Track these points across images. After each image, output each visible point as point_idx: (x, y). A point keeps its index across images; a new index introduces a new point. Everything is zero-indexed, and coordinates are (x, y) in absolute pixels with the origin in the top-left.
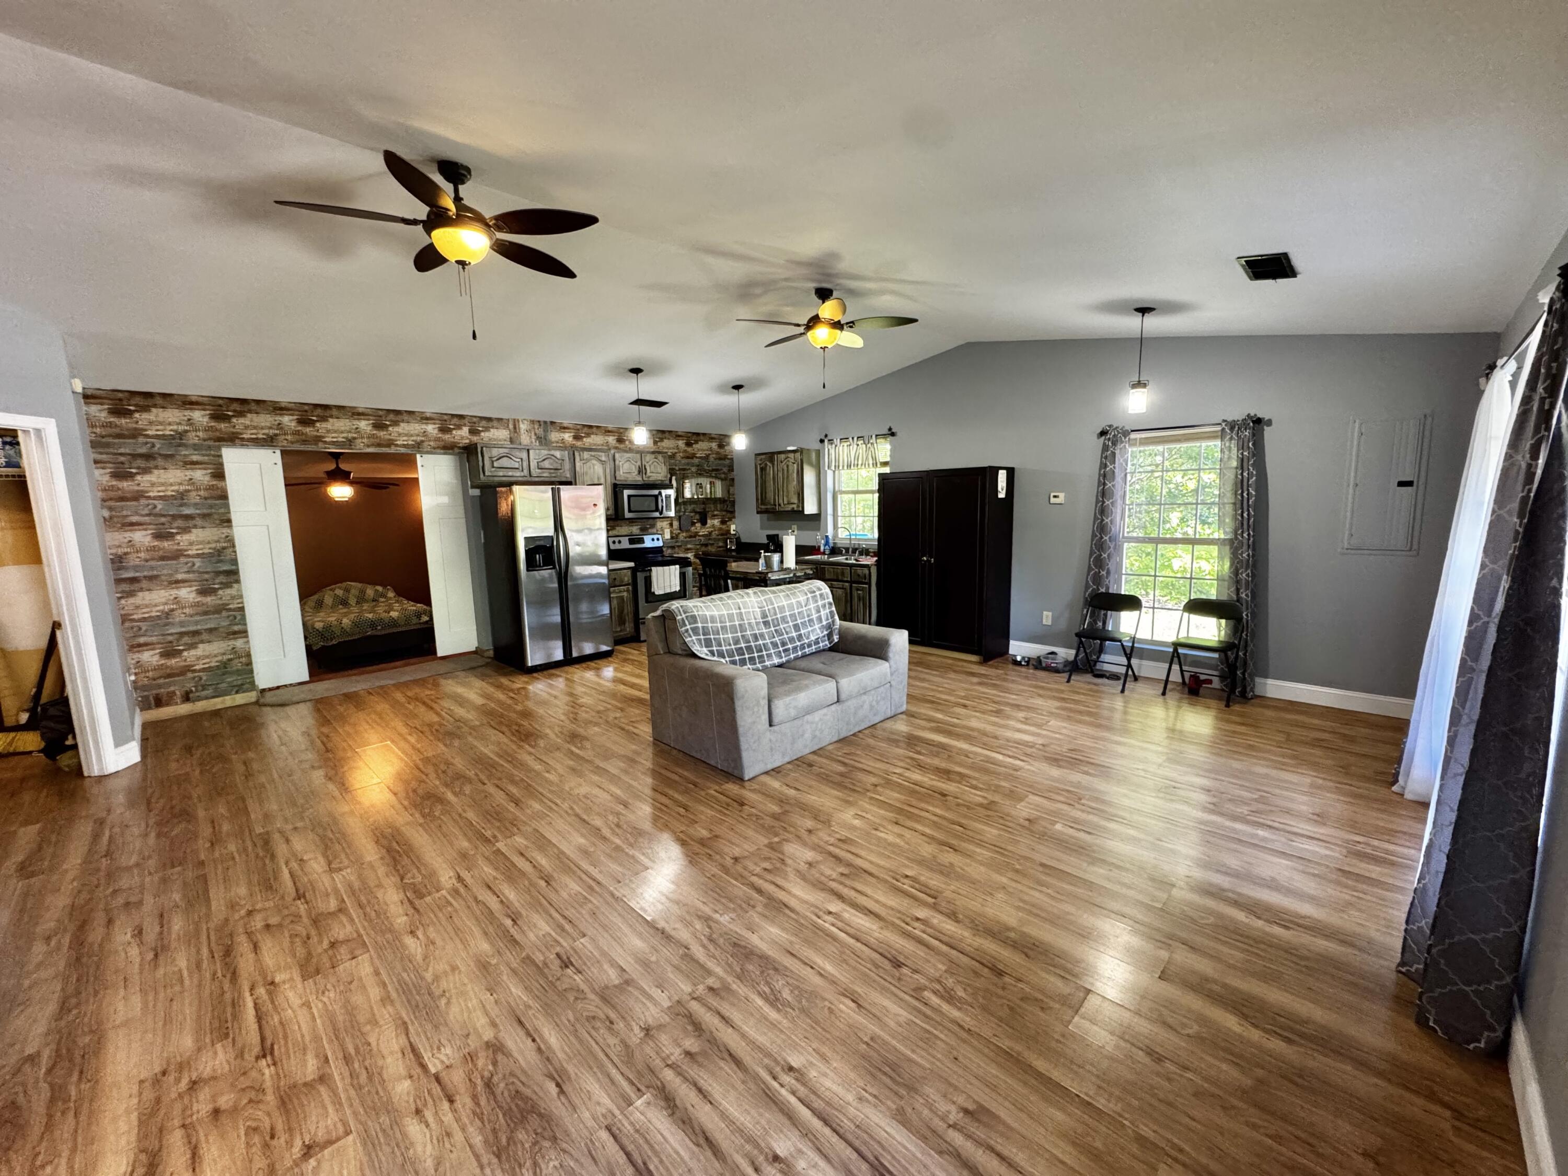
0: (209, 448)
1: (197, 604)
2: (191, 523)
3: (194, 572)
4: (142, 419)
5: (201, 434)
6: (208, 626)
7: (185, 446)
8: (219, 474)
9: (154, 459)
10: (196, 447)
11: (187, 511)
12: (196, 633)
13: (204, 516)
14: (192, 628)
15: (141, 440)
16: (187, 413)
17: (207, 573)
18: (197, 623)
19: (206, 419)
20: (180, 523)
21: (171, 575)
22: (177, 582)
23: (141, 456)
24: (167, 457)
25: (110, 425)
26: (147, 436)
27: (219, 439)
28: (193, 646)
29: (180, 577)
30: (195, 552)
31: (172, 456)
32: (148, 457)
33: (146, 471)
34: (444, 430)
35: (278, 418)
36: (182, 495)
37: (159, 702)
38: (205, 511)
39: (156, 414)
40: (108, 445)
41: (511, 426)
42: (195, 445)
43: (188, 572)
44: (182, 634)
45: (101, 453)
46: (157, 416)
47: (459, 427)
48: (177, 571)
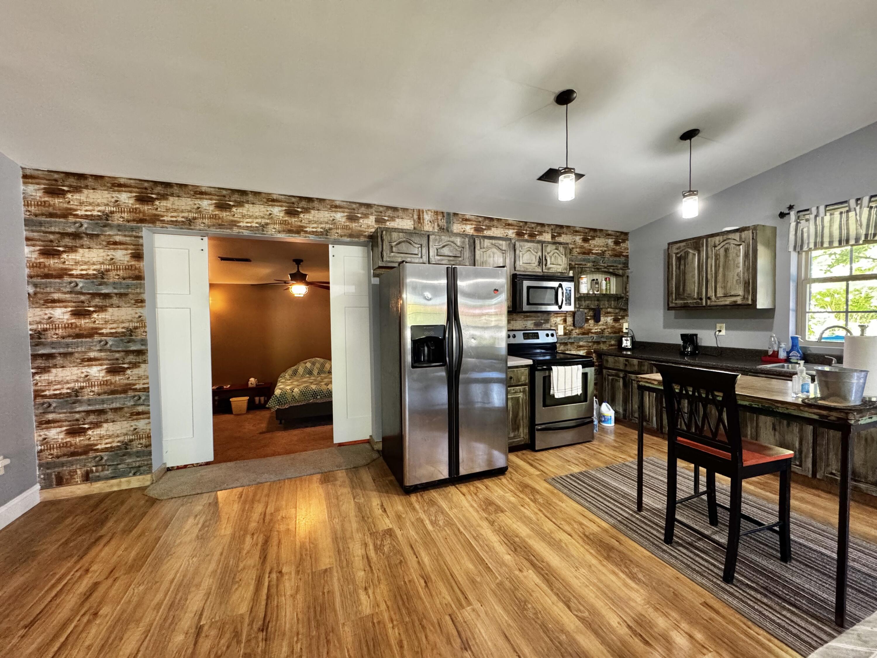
0: (132, 229)
1: (106, 383)
2: (107, 302)
3: (105, 351)
4: (74, 198)
5: (125, 215)
6: (114, 405)
7: (111, 226)
8: (138, 256)
9: (81, 238)
10: (119, 228)
11: (105, 290)
12: (101, 412)
13: (121, 295)
14: (98, 407)
15: (71, 219)
16: (115, 195)
17: (118, 352)
18: (103, 402)
19: (132, 201)
20: (97, 301)
21: (85, 352)
22: (90, 360)
23: (69, 235)
24: (91, 236)
25: (44, 204)
26: (76, 216)
27: (142, 221)
28: (97, 425)
29: (92, 355)
30: (108, 331)
31: (98, 235)
32: (76, 236)
33: (72, 249)
34: (352, 218)
35: (198, 202)
36: (102, 274)
37: (60, 481)
38: (122, 291)
39: (87, 196)
40: (41, 224)
41: (416, 217)
42: (119, 225)
43: (100, 351)
44: (88, 413)
45: (33, 231)
46: (87, 197)
47: (366, 216)
48: (90, 350)
